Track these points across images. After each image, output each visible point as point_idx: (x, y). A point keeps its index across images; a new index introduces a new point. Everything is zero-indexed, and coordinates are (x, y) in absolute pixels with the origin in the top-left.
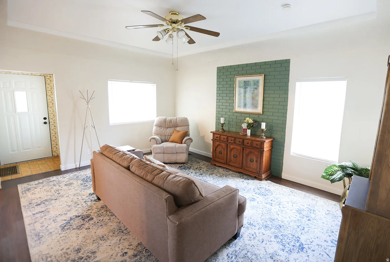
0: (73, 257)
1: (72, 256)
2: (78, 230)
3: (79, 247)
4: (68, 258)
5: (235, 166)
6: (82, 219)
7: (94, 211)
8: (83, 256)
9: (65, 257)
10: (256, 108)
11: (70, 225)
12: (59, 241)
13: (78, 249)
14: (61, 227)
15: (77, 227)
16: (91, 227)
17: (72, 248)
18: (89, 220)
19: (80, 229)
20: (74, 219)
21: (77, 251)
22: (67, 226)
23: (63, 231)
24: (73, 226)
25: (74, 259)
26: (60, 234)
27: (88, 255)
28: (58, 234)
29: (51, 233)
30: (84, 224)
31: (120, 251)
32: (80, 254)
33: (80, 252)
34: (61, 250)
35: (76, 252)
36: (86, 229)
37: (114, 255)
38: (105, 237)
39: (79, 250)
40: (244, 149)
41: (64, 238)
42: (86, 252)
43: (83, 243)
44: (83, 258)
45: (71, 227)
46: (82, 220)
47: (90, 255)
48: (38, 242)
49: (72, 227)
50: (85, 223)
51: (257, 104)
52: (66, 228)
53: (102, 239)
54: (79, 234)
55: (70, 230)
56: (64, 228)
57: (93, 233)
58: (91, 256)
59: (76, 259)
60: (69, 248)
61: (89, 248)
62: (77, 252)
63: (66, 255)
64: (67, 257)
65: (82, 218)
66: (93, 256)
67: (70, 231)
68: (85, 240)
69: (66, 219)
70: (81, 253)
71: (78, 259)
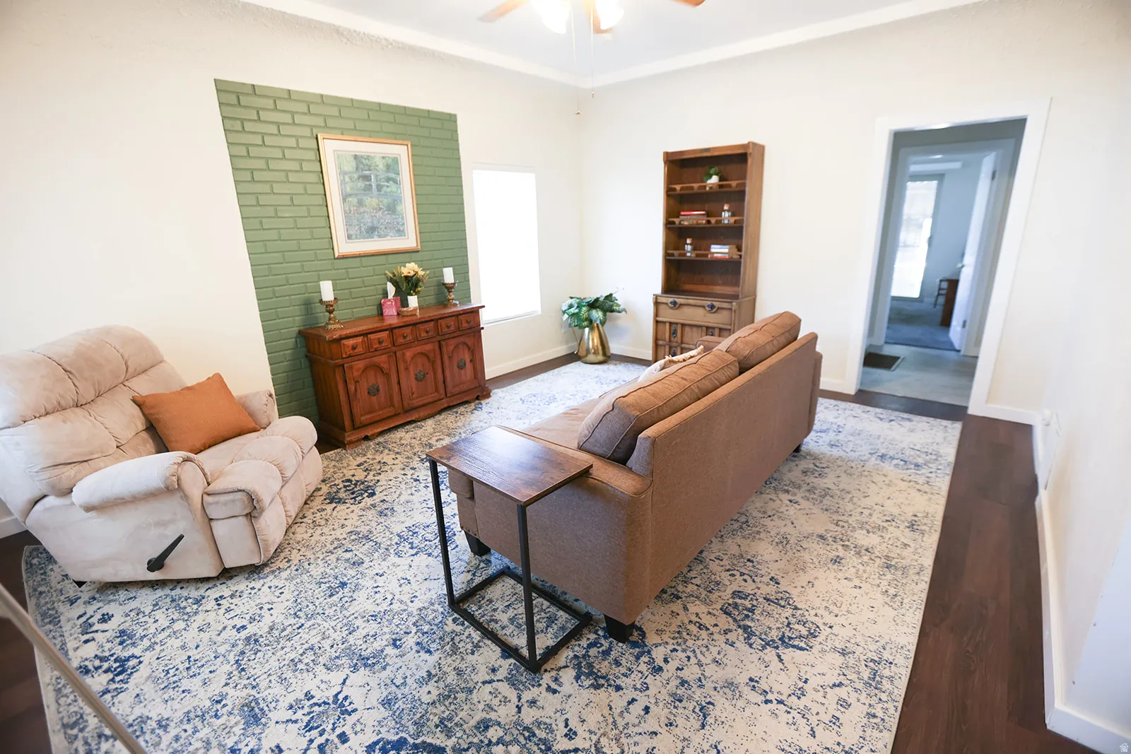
0: (854, 558)
1: (854, 561)
2: (793, 596)
3: (830, 565)
4: (863, 565)
5: (426, 401)
6: (750, 614)
7: (702, 609)
8: (840, 548)
9: (865, 571)
10: (402, 236)
11: (788, 629)
12: (848, 612)
13: (834, 564)
14: (811, 645)
15: (784, 607)
16: (766, 579)
17: (841, 575)
18: (744, 598)
19: (788, 595)
20: (763, 637)
21: (839, 562)
22: (798, 634)
23: (818, 627)
24: (787, 618)
25: (857, 555)
26: (831, 627)
27: (833, 543)
28: (835, 630)
29: (843, 653)
30: (765, 599)
31: (793, 508)
32: (841, 555)
33: (838, 556)
34: (860, 587)
35: (842, 561)
36: (778, 584)
37: (804, 512)
38: (777, 540)
39: (836, 561)
40: (443, 343)
41: (832, 607)
42: (828, 548)
43: (817, 563)
44: (843, 545)
45: (793, 620)
46: (754, 613)
47: (830, 539)
48: (886, 655)
49: (791, 619)
50: (761, 600)
51: (403, 224)
52: (804, 632)
53: (785, 543)
54: (803, 587)
55: (803, 615)
56: (806, 633)
57: (781, 564)
58: (831, 537)
59: (852, 552)
60: (846, 579)
61: (819, 549)
62: (841, 559)
63: (861, 572)
64: (860, 567)
65: (747, 616)
66: (828, 535)
67: (806, 613)
68: (809, 565)
69: (776, 658)
70: (837, 554)
71: (851, 550)
